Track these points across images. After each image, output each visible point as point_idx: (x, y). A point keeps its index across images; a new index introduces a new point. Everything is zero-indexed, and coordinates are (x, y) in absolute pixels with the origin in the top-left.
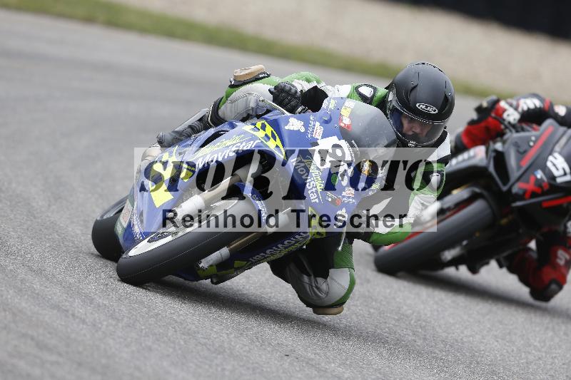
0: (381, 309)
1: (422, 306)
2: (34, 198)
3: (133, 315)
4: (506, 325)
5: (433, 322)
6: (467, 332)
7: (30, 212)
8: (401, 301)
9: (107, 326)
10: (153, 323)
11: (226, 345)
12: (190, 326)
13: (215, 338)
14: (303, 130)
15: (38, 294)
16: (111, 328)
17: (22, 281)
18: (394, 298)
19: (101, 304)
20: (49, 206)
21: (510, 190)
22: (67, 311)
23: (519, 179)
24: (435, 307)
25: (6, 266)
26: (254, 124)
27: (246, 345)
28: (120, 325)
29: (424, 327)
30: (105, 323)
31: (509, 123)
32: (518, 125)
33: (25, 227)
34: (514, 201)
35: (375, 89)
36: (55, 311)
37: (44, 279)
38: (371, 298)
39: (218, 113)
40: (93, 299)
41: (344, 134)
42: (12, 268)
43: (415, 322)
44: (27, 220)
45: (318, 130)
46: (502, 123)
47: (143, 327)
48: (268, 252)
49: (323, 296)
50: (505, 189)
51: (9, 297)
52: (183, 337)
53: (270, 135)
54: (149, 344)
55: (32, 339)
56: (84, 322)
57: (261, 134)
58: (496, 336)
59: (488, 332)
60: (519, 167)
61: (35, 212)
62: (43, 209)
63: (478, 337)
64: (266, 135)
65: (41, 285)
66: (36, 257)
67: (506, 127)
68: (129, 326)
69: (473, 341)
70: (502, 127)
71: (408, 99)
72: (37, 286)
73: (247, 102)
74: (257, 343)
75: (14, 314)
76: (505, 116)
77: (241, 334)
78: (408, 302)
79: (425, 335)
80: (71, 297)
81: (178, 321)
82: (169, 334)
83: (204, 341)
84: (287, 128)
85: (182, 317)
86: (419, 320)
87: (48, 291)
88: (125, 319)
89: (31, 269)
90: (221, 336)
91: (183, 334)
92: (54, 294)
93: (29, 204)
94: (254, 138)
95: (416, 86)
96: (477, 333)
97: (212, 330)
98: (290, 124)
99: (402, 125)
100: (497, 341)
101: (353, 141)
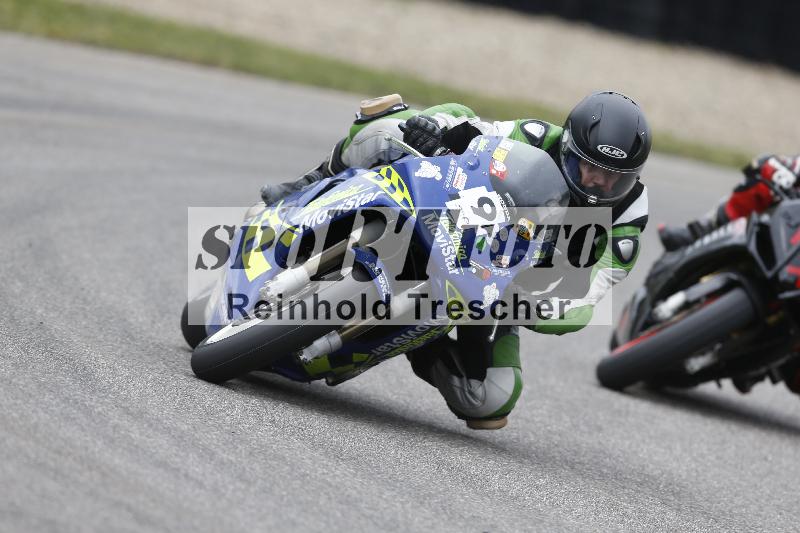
0: (618, 468)
1: (675, 464)
2: (132, 313)
3: (270, 475)
4: (793, 490)
5: (691, 486)
6: (738, 501)
7: (126, 332)
8: (646, 457)
9: (234, 491)
10: (297, 486)
11: (400, 518)
12: (350, 491)
13: (385, 509)
14: (439, 177)
15: (137, 446)
16: (239, 494)
17: (115, 427)
18: (635, 453)
19: (225, 461)
20: (154, 322)
21: (776, 276)
22: (178, 470)
23: (788, 262)
24: (693, 465)
25: (93, 406)
26: (378, 171)
27: (428, 519)
28: (252, 490)
29: (678, 493)
30: (231, 487)
31: (781, 187)
32: (793, 191)
33: (119, 352)
34: (783, 291)
35: (547, 128)
36: (161, 470)
37: (145, 425)
38: (605, 453)
39: (340, 159)
40: (213, 454)
41: (496, 184)
42: (100, 409)
43: (665, 487)
44: (121, 343)
45: (460, 178)
46: (772, 189)
47: (284, 493)
48: (395, 341)
49: (477, 403)
50: (769, 274)
51: (97, 450)
52: (340, 506)
53: (396, 184)
54: (293, 516)
55: (129, 509)
56: (201, 485)
57: (385, 183)
58: (778, 506)
59: (767, 500)
60: (789, 245)
61: (133, 332)
62: (144, 328)
63: (753, 508)
64: (392, 185)
65: (141, 434)
66: (135, 394)
67: (776, 194)
68: (265, 492)
69: (747, 513)
70: (772, 193)
71: (586, 139)
72: (135, 435)
73: (377, 142)
74: (444, 516)
75: (104, 475)
76: (775, 177)
77: (421, 503)
78: (656, 458)
79: (680, 505)
80: (183, 451)
81: (333, 484)
82: (321, 503)
83: (371, 512)
84: (417, 174)
85: (338, 480)
86: (670, 484)
87: (151, 443)
88: (260, 482)
89: (126, 411)
90: (393, 505)
91: (341, 503)
92: (160, 446)
93: (125, 320)
94: (377, 188)
95: (599, 121)
96: (751, 503)
97: (380, 497)
98: (422, 169)
99: (580, 174)
100: (780, 514)
101: (508, 195)
